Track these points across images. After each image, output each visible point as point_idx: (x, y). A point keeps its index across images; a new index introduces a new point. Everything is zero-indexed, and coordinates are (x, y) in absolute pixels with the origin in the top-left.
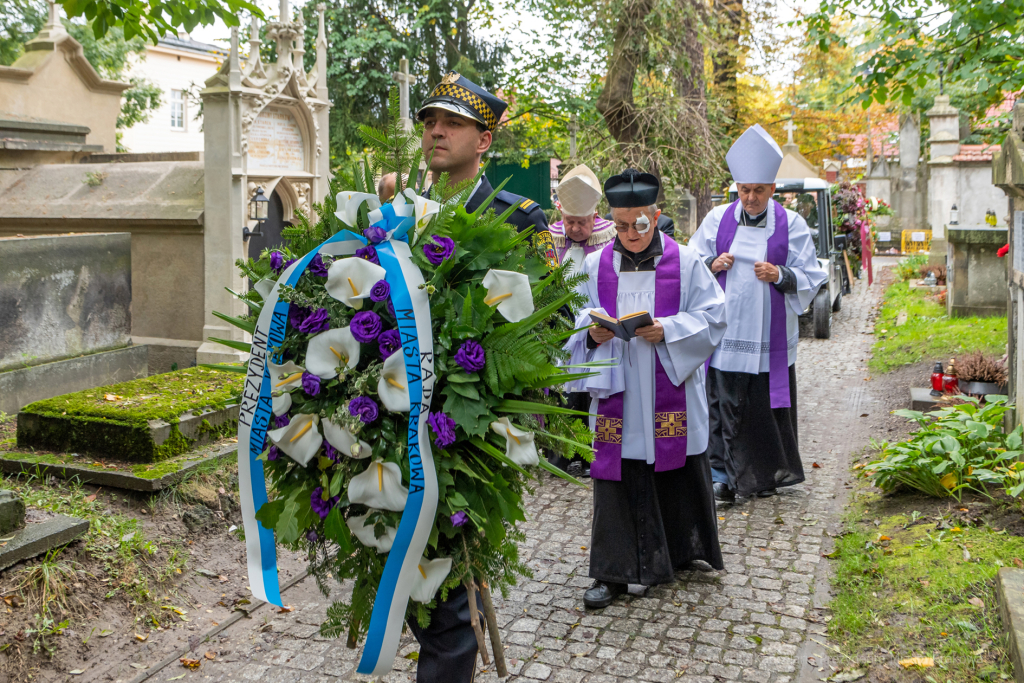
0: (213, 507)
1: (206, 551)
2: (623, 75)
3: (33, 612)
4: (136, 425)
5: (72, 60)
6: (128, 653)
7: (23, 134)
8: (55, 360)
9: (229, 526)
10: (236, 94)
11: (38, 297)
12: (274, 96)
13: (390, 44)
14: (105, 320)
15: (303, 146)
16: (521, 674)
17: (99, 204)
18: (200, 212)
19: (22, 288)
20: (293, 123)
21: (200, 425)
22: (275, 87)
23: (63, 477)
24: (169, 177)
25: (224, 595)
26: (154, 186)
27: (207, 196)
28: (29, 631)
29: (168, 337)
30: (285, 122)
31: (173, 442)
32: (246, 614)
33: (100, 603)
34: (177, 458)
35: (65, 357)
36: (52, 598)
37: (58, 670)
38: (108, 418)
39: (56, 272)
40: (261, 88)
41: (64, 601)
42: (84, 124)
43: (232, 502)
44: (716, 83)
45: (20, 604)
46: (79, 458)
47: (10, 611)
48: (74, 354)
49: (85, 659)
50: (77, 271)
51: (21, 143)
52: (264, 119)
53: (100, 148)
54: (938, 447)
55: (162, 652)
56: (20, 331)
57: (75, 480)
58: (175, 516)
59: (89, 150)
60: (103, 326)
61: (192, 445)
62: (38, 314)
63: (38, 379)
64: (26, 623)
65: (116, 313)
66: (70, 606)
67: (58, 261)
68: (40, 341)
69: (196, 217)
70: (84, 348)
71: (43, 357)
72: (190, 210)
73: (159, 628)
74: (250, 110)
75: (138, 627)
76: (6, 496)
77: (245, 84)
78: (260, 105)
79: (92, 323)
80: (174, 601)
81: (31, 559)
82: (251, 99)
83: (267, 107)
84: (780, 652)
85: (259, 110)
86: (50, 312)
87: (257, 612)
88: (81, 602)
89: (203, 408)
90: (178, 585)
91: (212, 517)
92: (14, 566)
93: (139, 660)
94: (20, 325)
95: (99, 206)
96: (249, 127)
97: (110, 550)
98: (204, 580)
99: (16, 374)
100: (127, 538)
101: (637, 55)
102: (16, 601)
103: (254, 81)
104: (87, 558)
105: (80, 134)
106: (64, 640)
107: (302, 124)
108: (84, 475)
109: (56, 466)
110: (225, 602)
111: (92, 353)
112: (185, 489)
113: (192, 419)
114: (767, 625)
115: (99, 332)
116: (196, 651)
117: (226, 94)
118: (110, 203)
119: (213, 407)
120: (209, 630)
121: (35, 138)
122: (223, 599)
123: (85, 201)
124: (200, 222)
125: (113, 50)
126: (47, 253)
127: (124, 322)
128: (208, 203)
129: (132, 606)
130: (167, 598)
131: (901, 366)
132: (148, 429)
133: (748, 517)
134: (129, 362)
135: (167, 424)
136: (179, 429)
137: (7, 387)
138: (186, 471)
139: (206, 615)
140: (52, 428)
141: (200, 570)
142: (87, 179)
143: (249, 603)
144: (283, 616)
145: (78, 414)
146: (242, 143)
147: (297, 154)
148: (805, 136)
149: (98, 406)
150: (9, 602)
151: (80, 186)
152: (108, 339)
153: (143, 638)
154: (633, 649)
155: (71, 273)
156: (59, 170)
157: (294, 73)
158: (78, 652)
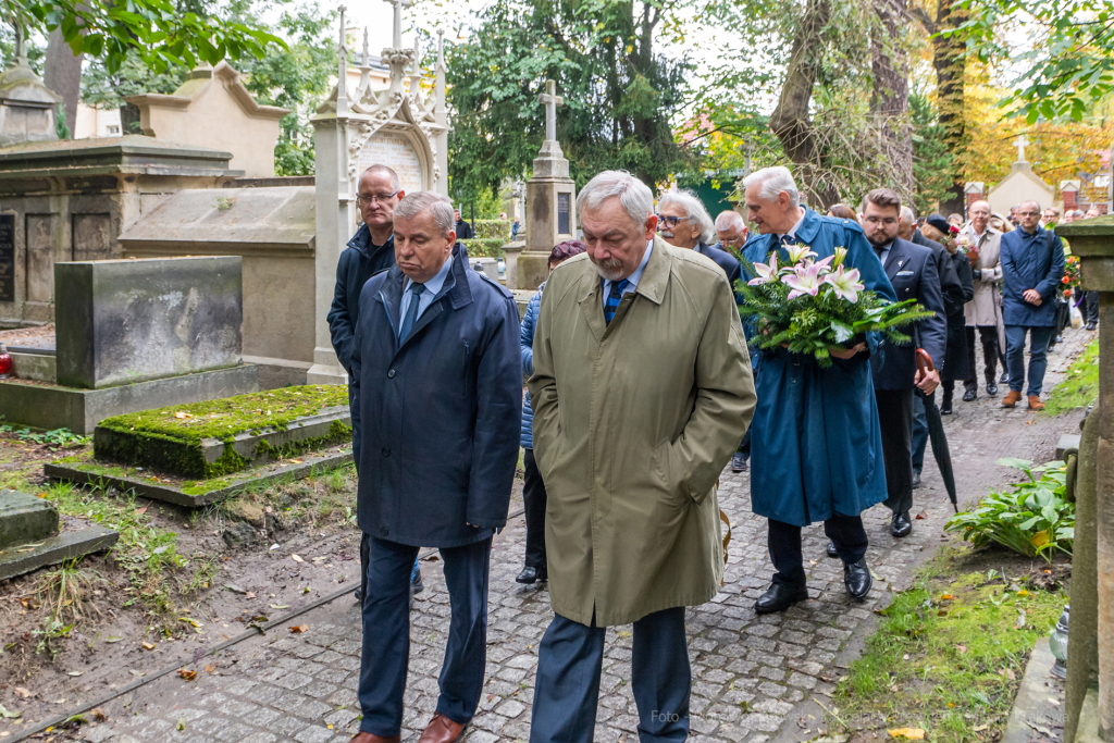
0: (258, 526)
1: (240, 567)
2: (798, 91)
3: (47, 615)
4: (190, 443)
5: (230, 87)
6: (131, 660)
7: (166, 160)
8: (162, 377)
9: (270, 544)
10: (343, 121)
11: (145, 317)
12: (385, 122)
13: (563, 64)
14: (215, 340)
15: (421, 171)
16: (493, 711)
17: (225, 227)
18: (312, 236)
19: (129, 309)
20: (409, 147)
21: (257, 445)
22: (385, 112)
23: (122, 488)
24: (290, 202)
25: (246, 611)
26: (276, 210)
27: (318, 220)
28: (36, 633)
29: (284, 357)
30: (400, 147)
31: (227, 460)
32: (260, 632)
33: (118, 610)
34: (229, 476)
35: (173, 375)
36: (67, 603)
37: (58, 671)
38: (168, 435)
39: (164, 293)
40: (371, 113)
41: (80, 606)
42: (227, 150)
43: (277, 521)
44: (940, 95)
45: (35, 606)
46: (141, 472)
47: (24, 612)
48: (182, 372)
49: (87, 663)
50: (186, 292)
51: (162, 169)
52: (376, 144)
53: (242, 172)
54: (1030, 500)
55: (164, 662)
56: (126, 349)
57: (130, 493)
58: (216, 532)
59: (231, 175)
60: (212, 346)
61: (246, 464)
62: (145, 333)
63: (144, 395)
64: (36, 625)
65: (226, 334)
66: (85, 611)
67: (166, 283)
68: (147, 359)
69: (307, 241)
70: (193, 367)
71: (150, 375)
72: (303, 234)
73: (170, 639)
74: (360, 135)
75: (151, 636)
76: (40, 504)
77: (355, 110)
78: (369, 131)
79: (201, 343)
80: (194, 613)
81: (56, 565)
82: (359, 125)
83: (379, 132)
84: (771, 710)
85: (368, 135)
86: (157, 332)
87: (273, 629)
88: (97, 609)
89: (263, 428)
90: (202, 598)
91: (253, 535)
92: (36, 571)
93: (140, 667)
94: (127, 344)
95: (225, 231)
96: (358, 153)
97: (140, 561)
98: (231, 596)
99: (121, 390)
100: (159, 550)
101: (812, 69)
102: (32, 603)
103: (365, 107)
104: (113, 567)
105: (223, 160)
106: (70, 644)
107: (419, 149)
108: (139, 488)
109: (117, 478)
110: (244, 618)
111: (201, 371)
112: (230, 506)
113: (249, 439)
114: (773, 681)
115: (208, 351)
116: (199, 662)
117: (334, 120)
118: (235, 226)
119: (274, 427)
120: (218, 643)
121: (179, 164)
122: (243, 615)
123: (213, 225)
124: (310, 246)
125: (312, 75)
126: (155, 275)
127: (234, 342)
128: (319, 227)
129: (148, 615)
130: (186, 610)
131: (1071, 409)
132: (200, 447)
133: (814, 566)
134: (240, 379)
135: (221, 443)
136: (234, 448)
137: (113, 402)
138: (233, 489)
139: (221, 630)
140: (123, 442)
141: (229, 585)
142: (217, 204)
143: (267, 620)
144: (295, 636)
145: (144, 430)
146: (350, 169)
147: (413, 179)
148: (1041, 153)
149: (163, 423)
150: (25, 604)
151: (211, 211)
152: (217, 358)
153: (150, 646)
154: (619, 695)
155: (180, 294)
156: (197, 194)
157: (406, 99)
158: (82, 655)
